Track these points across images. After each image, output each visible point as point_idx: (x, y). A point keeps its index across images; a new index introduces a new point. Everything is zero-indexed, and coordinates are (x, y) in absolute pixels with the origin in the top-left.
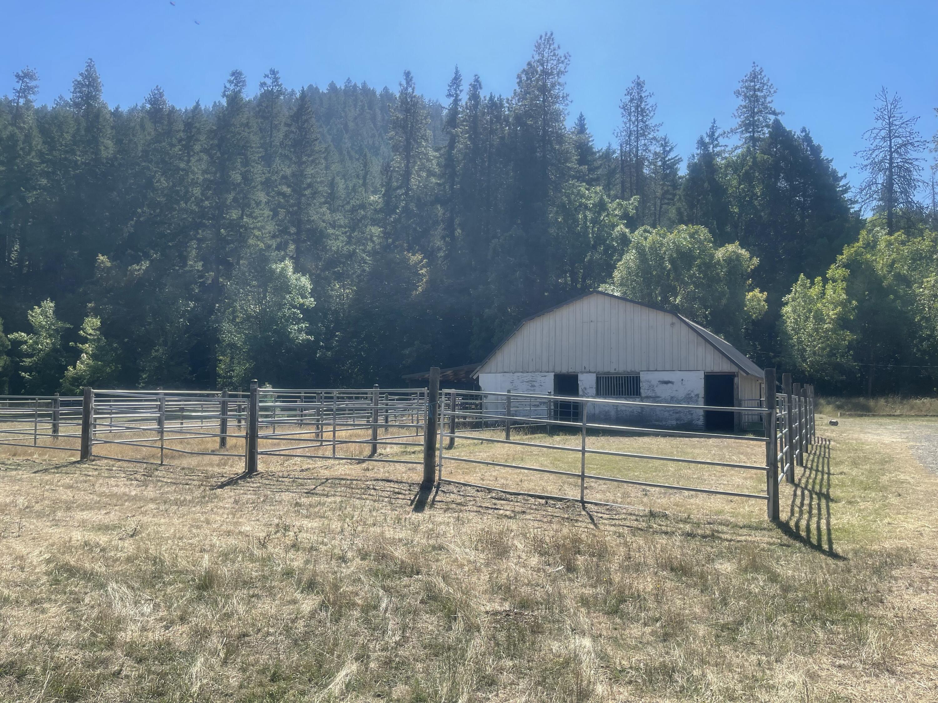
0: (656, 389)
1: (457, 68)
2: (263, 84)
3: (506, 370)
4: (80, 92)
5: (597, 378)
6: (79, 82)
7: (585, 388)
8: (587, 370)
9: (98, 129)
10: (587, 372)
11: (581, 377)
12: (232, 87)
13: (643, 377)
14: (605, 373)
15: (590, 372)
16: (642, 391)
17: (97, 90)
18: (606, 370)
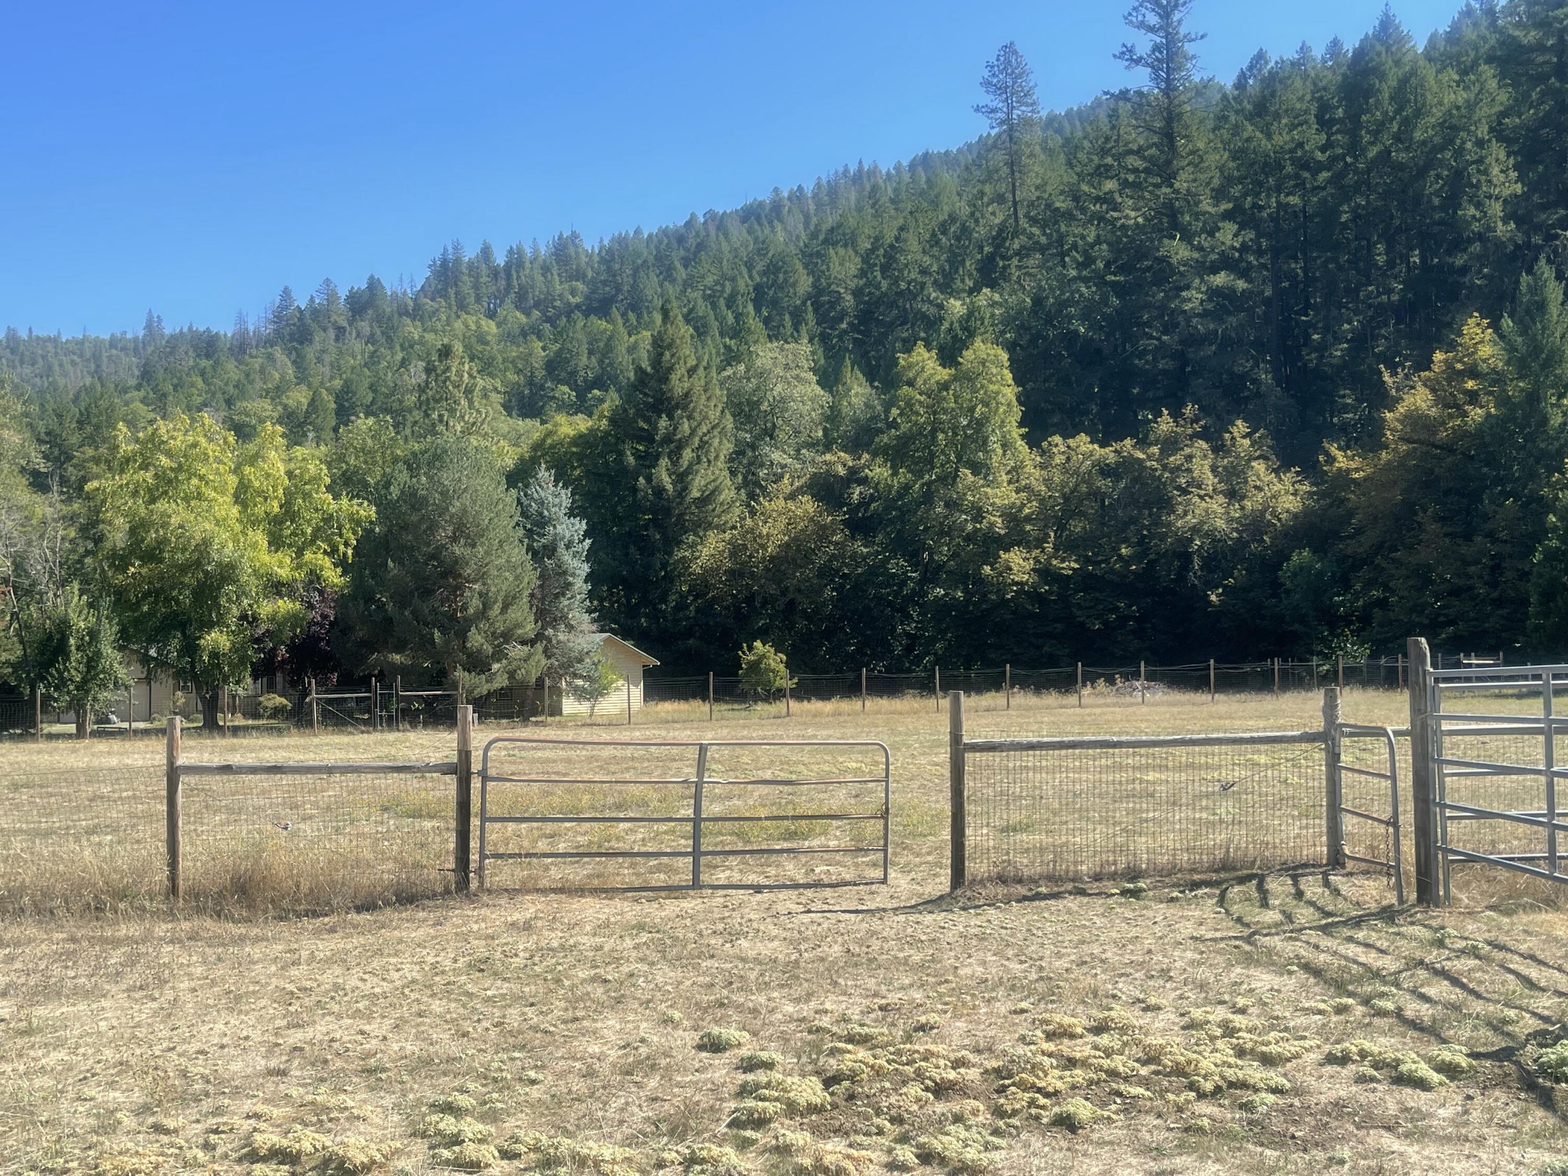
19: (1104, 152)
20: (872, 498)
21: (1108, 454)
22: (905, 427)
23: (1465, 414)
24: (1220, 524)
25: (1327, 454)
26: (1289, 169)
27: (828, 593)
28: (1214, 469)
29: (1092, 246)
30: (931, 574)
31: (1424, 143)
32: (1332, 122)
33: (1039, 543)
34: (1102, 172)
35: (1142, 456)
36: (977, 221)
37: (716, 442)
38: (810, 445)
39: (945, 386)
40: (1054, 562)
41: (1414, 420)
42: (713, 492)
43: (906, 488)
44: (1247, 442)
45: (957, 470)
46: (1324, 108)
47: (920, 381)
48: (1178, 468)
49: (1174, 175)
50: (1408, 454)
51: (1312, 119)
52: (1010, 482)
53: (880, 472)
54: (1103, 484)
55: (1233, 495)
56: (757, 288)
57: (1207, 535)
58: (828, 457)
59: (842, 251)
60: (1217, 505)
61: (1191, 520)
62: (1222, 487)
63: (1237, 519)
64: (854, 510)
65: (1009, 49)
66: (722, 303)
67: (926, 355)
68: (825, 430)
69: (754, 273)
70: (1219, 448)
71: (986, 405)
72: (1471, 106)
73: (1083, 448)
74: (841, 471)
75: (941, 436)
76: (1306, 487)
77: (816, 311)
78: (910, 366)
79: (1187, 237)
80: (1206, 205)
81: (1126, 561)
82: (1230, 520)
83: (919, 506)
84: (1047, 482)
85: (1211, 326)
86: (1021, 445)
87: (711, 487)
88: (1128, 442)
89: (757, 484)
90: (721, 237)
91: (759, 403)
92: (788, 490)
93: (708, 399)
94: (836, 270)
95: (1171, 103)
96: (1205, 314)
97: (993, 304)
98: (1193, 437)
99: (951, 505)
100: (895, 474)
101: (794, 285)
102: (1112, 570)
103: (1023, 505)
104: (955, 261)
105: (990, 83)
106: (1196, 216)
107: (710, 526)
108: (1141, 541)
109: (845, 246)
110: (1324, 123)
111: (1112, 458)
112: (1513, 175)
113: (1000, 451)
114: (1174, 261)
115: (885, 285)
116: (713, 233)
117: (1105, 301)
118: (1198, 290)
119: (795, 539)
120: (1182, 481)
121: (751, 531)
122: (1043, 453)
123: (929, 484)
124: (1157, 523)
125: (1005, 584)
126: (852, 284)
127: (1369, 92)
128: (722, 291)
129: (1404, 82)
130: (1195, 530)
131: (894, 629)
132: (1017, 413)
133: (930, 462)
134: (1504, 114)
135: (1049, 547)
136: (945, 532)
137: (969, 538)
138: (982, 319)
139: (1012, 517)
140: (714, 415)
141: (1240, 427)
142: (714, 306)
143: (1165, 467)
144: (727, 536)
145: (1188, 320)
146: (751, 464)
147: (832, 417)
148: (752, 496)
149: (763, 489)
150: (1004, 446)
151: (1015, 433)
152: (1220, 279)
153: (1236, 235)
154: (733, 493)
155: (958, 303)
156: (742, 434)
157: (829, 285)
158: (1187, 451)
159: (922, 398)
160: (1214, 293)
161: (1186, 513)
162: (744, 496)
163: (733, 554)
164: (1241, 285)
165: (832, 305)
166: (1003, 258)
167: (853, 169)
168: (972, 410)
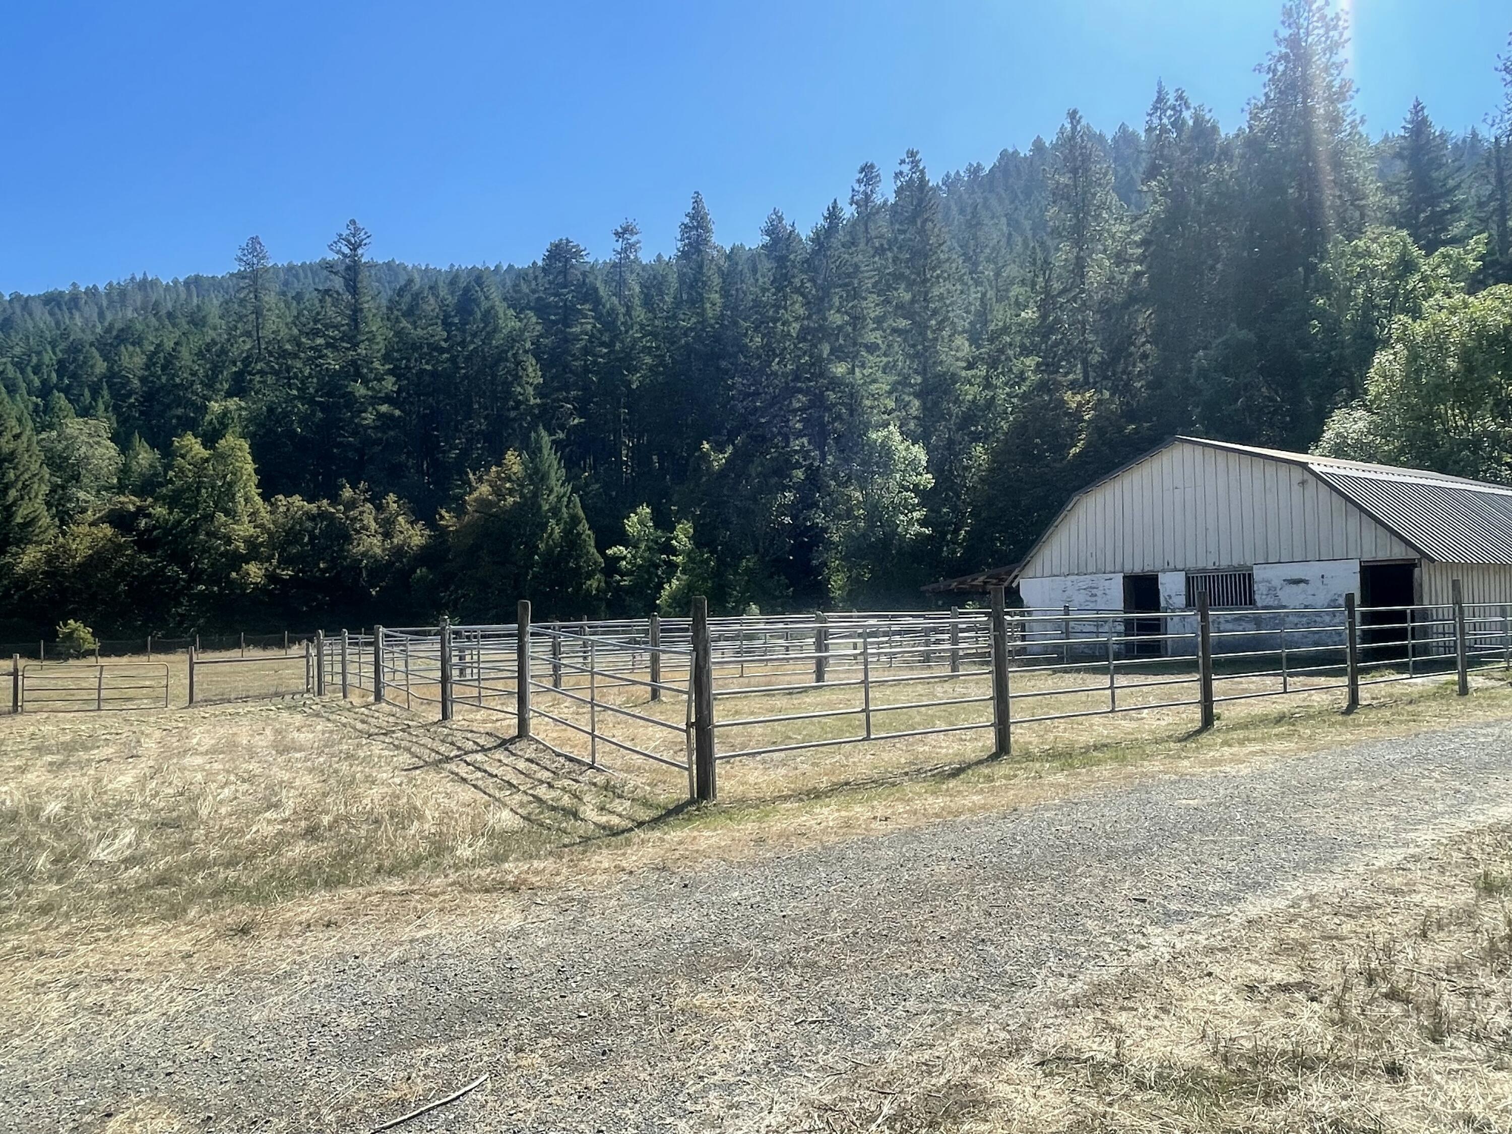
0: (1279, 593)
1: (1160, 83)
2: (899, 174)
3: (1055, 572)
4: (688, 238)
5: (1188, 579)
6: (686, 226)
7: (1170, 597)
8: (1172, 566)
9: (703, 282)
10: (1172, 571)
11: (1162, 578)
12: (862, 188)
13: (1259, 574)
14: (1199, 571)
15: (1176, 570)
16: (1257, 597)
17: (708, 231)
18: (1201, 565)
19: (316, 321)
20: (155, 528)
21: (312, 508)
22: (179, 483)
23: (505, 500)
24: (378, 551)
25: (440, 515)
26: (425, 350)
27: (122, 587)
28: (376, 520)
29: (307, 378)
30: (196, 577)
31: (497, 347)
32: (452, 324)
33: (269, 559)
34: (316, 333)
35: (333, 510)
36: (232, 345)
37: (36, 486)
38: (107, 489)
39: (207, 460)
40: (278, 571)
41: (482, 503)
42: (33, 519)
43: (179, 522)
44: (395, 505)
45: (214, 512)
46: (447, 316)
47: (188, 457)
48: (356, 518)
49: (357, 345)
50: (479, 518)
51: (439, 322)
52: (250, 522)
53: (160, 511)
54: (309, 525)
55: (387, 535)
56: (60, 362)
57: (371, 557)
58: (122, 499)
59: (131, 348)
60: (376, 541)
61: (361, 549)
62: (381, 530)
63: (389, 550)
64: (141, 534)
65: (255, 240)
66: (29, 369)
67: (194, 441)
68: (119, 479)
69: (57, 350)
70: (379, 508)
71: (234, 474)
72: (522, 331)
73: (297, 504)
74: (132, 508)
75: (204, 491)
76: (427, 532)
77: (110, 387)
78: (182, 447)
79: (365, 382)
80: (376, 364)
81: (323, 571)
82: (384, 550)
83: (188, 533)
84: (274, 522)
85: (379, 435)
86: (257, 498)
87: (31, 516)
88: (325, 501)
89: (67, 513)
90: (26, 316)
91: (67, 458)
92: (91, 519)
93: (30, 456)
94: (125, 361)
95: (356, 301)
96: (375, 428)
97: (241, 408)
98: (366, 500)
99: (209, 534)
100: (170, 513)
101: (92, 367)
102: (315, 577)
103: (258, 536)
104: (216, 370)
105: (241, 260)
106: (371, 370)
107: (30, 542)
108: (333, 560)
109: (133, 344)
110: (446, 324)
111: (315, 511)
112: (540, 373)
113: (243, 503)
114: (357, 394)
115: (164, 379)
116: (18, 311)
117: (313, 413)
118: (371, 414)
119: (97, 553)
120: (358, 526)
121: (63, 546)
122: (272, 505)
123: (196, 520)
124: (342, 550)
125: (245, 583)
126: (139, 373)
127: (471, 313)
128: (30, 361)
129: (488, 311)
130: (364, 554)
131: (170, 610)
132: (255, 479)
133: (195, 507)
134: (539, 337)
135: (275, 562)
136: (205, 550)
137: (222, 555)
138: (233, 419)
139: (250, 542)
140: (34, 467)
141: (392, 497)
142: (23, 372)
143: (347, 517)
144: (44, 548)
145: (365, 431)
146: (60, 499)
147: (125, 471)
148: (63, 522)
149: (71, 517)
150: (246, 500)
151: (254, 492)
152: (384, 408)
153: (394, 384)
154: (48, 520)
155: (217, 405)
156: (54, 479)
157: (120, 371)
158: (361, 509)
159: (191, 467)
160: (380, 416)
161: (359, 545)
162: (58, 523)
163: (48, 562)
164: (397, 413)
165: (124, 386)
166: (250, 373)
167: (139, 276)
168: (225, 477)
